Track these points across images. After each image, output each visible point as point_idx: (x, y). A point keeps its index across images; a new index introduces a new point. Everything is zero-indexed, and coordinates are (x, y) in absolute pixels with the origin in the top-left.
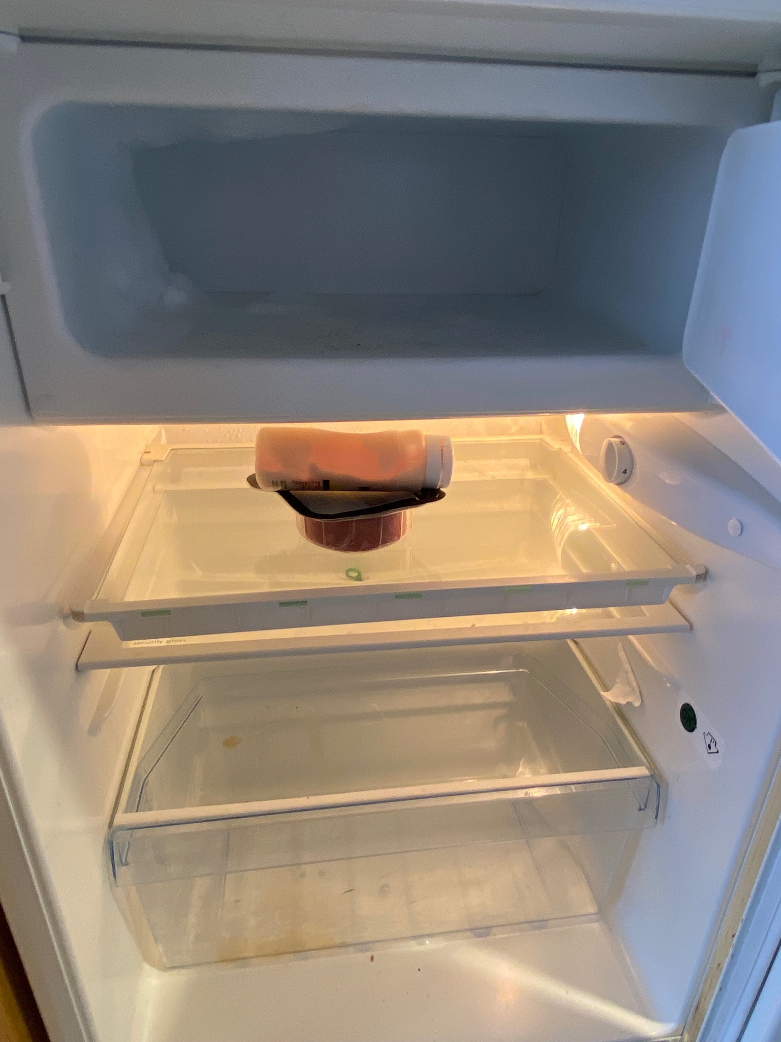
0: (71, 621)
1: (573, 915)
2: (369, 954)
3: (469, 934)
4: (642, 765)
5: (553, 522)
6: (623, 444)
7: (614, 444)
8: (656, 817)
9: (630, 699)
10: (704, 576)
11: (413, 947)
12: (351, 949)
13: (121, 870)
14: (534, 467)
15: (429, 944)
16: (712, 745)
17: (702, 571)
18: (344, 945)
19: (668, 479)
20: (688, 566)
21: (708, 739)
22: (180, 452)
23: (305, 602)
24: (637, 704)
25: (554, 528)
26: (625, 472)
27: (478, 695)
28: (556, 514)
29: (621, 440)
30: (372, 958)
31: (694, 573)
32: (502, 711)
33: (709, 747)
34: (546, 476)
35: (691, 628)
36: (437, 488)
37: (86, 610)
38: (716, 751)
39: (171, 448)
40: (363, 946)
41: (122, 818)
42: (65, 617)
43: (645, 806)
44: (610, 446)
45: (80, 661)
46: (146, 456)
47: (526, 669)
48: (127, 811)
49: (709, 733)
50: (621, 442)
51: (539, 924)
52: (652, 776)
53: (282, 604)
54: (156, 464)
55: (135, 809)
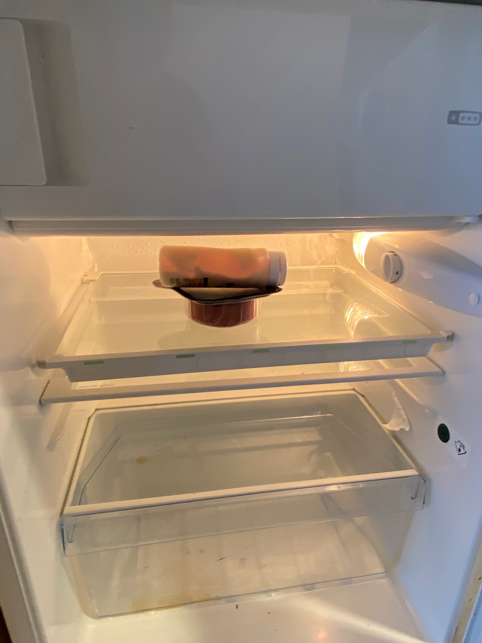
0: (37, 369)
1: (369, 574)
2: (234, 604)
3: (301, 588)
4: (412, 468)
5: (347, 317)
6: (396, 255)
7: (390, 257)
8: (424, 503)
9: (402, 427)
10: (451, 337)
11: (264, 598)
12: (222, 601)
13: (69, 546)
14: (332, 286)
15: (274, 596)
16: (462, 449)
17: (450, 334)
18: (217, 599)
19: (426, 276)
20: (441, 332)
21: (459, 444)
22: (107, 276)
23: (193, 356)
24: (407, 429)
25: (348, 320)
26: (397, 273)
27: (299, 437)
28: (349, 312)
29: (394, 253)
30: (237, 607)
31: (445, 335)
32: (314, 447)
33: (460, 450)
34: (339, 291)
35: (444, 373)
36: (276, 286)
37: (47, 361)
38: (465, 452)
39: (101, 273)
40: (230, 598)
41: (69, 509)
42: (33, 366)
43: (416, 496)
44: (387, 258)
45: (43, 397)
46: (86, 278)
47: (330, 414)
48: (73, 504)
49: (459, 441)
50: (394, 255)
51: (347, 580)
52: (420, 475)
53: (178, 357)
54: (91, 282)
55: (78, 504)
